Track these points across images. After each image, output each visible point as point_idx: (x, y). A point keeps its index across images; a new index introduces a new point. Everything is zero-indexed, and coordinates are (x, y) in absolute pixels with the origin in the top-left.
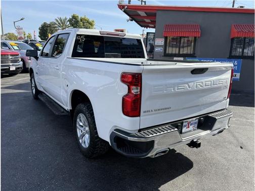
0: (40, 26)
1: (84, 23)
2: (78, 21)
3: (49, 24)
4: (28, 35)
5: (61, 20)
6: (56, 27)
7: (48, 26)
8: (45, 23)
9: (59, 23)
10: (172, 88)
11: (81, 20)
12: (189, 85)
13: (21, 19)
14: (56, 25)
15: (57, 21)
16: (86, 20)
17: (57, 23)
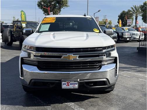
0: (120, 14)
4: (109, 22)
5: (135, 8)
6: (131, 14)
7: (125, 14)
8: (123, 11)
9: (134, 10)
13: (99, 11)
14: (131, 12)
15: (132, 8)
17: (132, 10)
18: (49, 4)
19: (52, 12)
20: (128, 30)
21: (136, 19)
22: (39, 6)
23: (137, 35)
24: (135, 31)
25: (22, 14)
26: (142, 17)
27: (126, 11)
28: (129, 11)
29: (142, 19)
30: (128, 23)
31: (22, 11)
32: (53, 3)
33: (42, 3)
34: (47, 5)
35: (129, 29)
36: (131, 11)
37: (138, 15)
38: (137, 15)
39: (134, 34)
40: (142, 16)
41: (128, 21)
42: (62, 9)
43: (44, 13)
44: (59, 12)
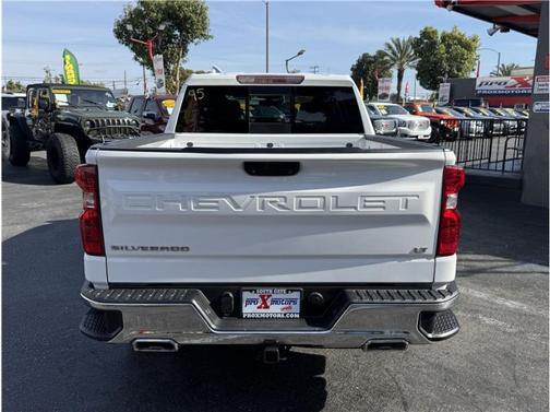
0: (355, 63)
1: (449, 46)
2: (435, 43)
3: (375, 57)
5: (398, 45)
6: (387, 62)
7: (370, 62)
8: (364, 55)
9: (394, 53)
10: (180, 205)
11: (443, 39)
12: (233, 202)
13: (300, 54)
14: (386, 58)
15: (390, 47)
16: (455, 38)
17: (389, 52)
18: (150, 31)
19: (160, 53)
20: (384, 112)
21: (400, 77)
22: (119, 35)
23: (410, 125)
24: (405, 113)
25: (68, 62)
26: (416, 72)
27: (372, 53)
28: (381, 54)
29: (418, 76)
30: (382, 88)
31: (66, 52)
32: (162, 27)
33: (130, 27)
34: (145, 31)
35: (388, 109)
36: (387, 55)
37: (405, 66)
38: (401, 65)
39: (403, 124)
40: (417, 69)
41: (380, 85)
42: (190, 46)
43: (136, 59)
44: (183, 55)
